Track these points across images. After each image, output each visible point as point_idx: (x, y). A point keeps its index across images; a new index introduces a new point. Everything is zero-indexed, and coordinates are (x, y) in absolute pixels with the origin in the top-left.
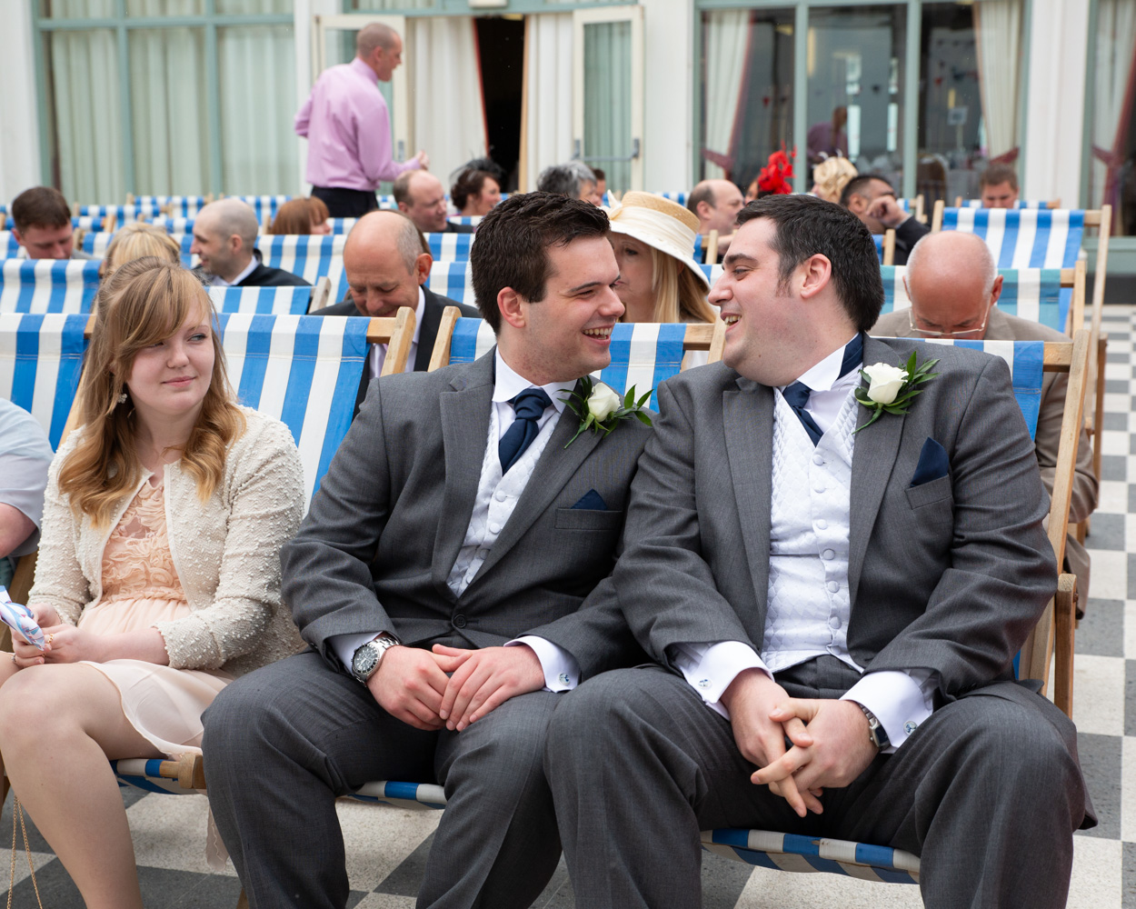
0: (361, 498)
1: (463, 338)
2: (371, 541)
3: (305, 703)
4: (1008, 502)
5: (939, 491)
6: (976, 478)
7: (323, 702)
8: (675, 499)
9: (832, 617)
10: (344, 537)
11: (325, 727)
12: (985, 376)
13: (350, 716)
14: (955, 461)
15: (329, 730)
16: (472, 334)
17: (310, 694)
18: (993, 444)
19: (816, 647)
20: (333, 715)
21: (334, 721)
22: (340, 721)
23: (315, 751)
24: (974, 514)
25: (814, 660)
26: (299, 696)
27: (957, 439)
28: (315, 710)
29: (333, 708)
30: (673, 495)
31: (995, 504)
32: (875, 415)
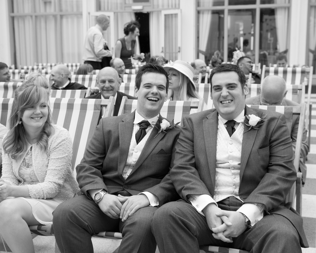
0: (97, 152)
1: (128, 105)
2: (101, 164)
3: (82, 209)
4: (285, 154)
5: (266, 151)
6: (276, 147)
7: (87, 209)
10: (93, 163)
11: (87, 216)
12: (280, 119)
13: (94, 213)
14: (271, 142)
15: (88, 217)
16: (131, 104)
17: (83, 207)
18: (281, 138)
19: (229, 194)
20: (89, 212)
21: (90, 214)
22: (91, 214)
23: (85, 223)
24: (275, 157)
26: (80, 207)
27: (271, 137)
28: (85, 211)
29: (89, 210)
30: (187, 150)
31: (281, 155)
32: (250, 129)
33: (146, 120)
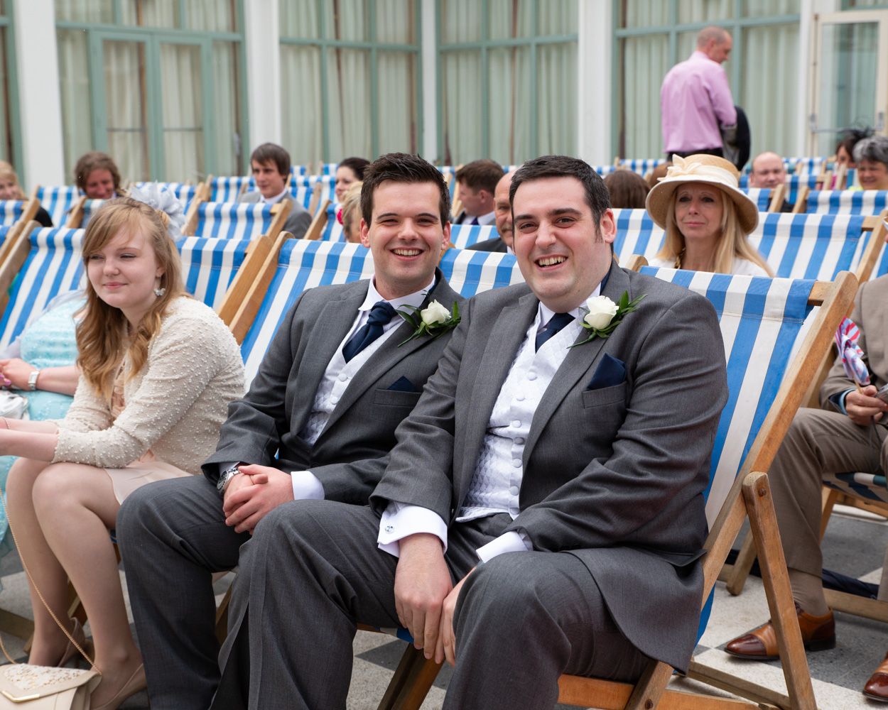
0: (274, 372)
2: (282, 403)
3: (179, 504)
4: (659, 411)
5: (611, 396)
6: (642, 389)
7: (195, 504)
8: (447, 387)
9: (511, 485)
10: (263, 399)
11: (190, 521)
12: (672, 309)
13: (215, 516)
14: (636, 373)
15: (193, 524)
17: (186, 498)
18: (663, 364)
19: (503, 507)
20: (200, 514)
21: (200, 518)
22: (204, 519)
23: (172, 535)
25: (492, 516)
26: (176, 498)
27: (638, 358)
28: (186, 509)
29: (201, 509)
30: (446, 384)
31: (648, 411)
32: (591, 337)
33: (386, 301)
